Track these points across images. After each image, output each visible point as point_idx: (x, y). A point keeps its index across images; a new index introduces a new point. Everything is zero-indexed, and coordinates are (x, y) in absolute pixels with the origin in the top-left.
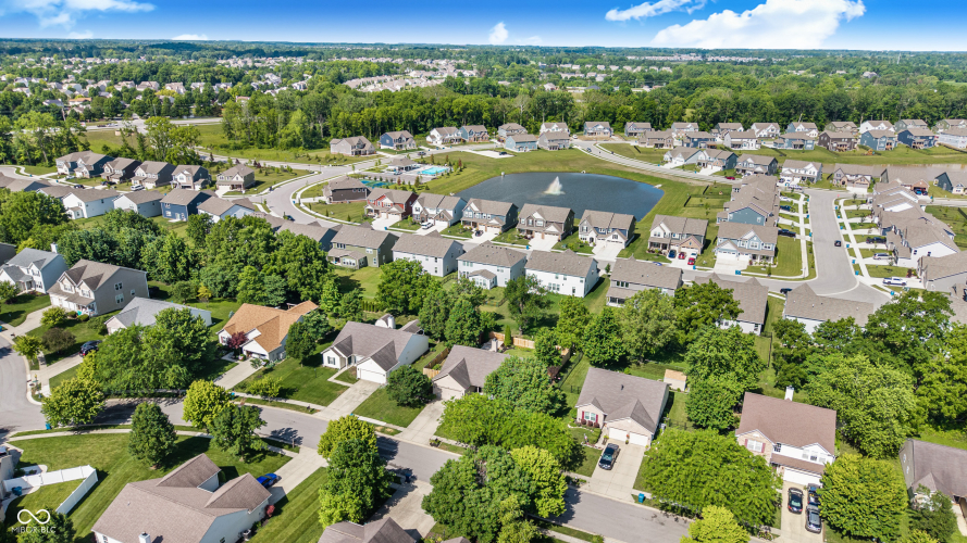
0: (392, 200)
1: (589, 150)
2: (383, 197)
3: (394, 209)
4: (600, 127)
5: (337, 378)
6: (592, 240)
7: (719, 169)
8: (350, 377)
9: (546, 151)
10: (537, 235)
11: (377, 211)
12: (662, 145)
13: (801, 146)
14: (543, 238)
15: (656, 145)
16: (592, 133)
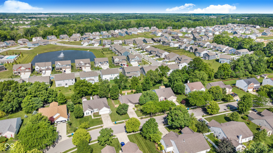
0: (24, 67)
1: (55, 44)
2: (21, 67)
3: (27, 70)
4: (53, 37)
5: (94, 117)
6: (100, 66)
7: (98, 44)
8: (97, 115)
9: (43, 46)
10: (83, 68)
11: (19, 73)
12: (76, 40)
13: (109, 37)
14: (85, 68)
15: (75, 40)
16: (51, 39)
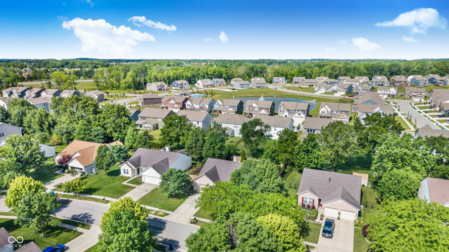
0: (175, 101)
1: (276, 88)
2: (170, 100)
3: (176, 106)
4: (281, 79)
5: (128, 182)
7: (344, 93)
8: (138, 181)
9: (255, 89)
11: (166, 108)
12: (312, 86)
13: (382, 85)
16: (277, 83)
